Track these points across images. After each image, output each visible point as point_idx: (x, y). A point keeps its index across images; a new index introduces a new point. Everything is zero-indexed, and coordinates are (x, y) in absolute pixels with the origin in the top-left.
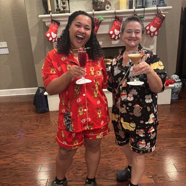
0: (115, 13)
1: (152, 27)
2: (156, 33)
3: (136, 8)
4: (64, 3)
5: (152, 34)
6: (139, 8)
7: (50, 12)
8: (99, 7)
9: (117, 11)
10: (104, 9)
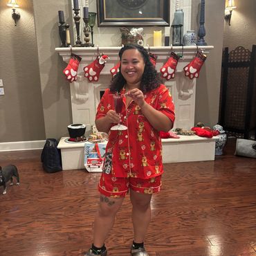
0: (149, 50)
1: (191, 68)
3: (173, 45)
5: (192, 76)
9: (151, 48)
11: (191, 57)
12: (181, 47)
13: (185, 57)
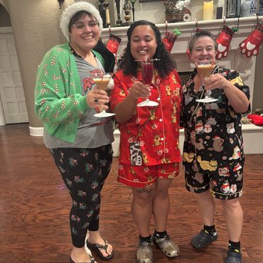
0: (197, 25)
1: (249, 43)
2: (255, 52)
3: (227, 18)
4: (127, 13)
5: (249, 54)
6: (231, 17)
7: (108, 25)
8: (174, 18)
9: (199, 22)
10: (182, 20)
11: (249, 31)
12: (237, 19)
13: (241, 31)
